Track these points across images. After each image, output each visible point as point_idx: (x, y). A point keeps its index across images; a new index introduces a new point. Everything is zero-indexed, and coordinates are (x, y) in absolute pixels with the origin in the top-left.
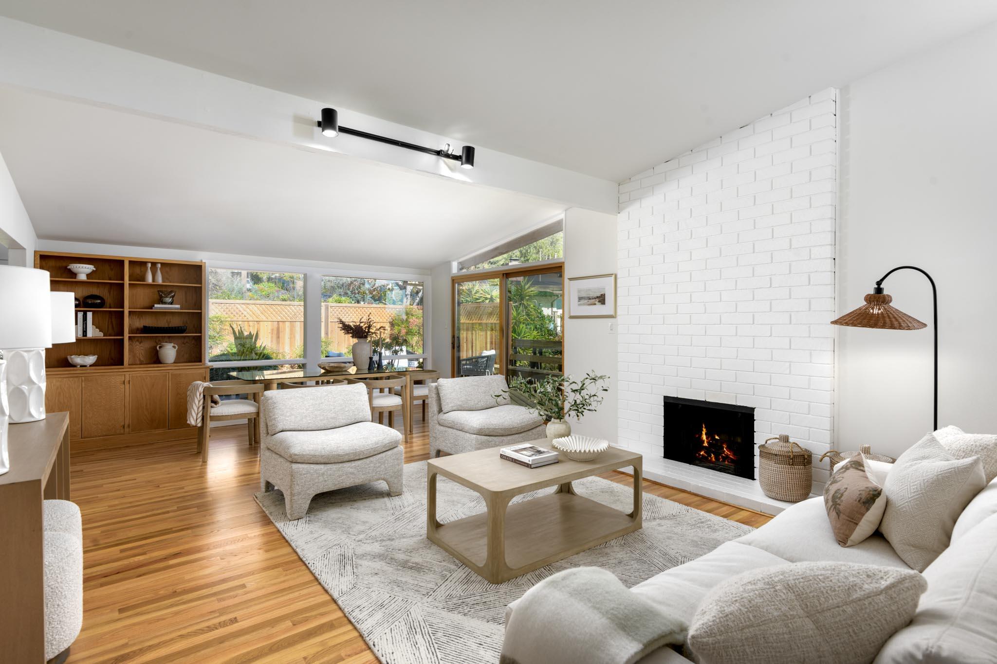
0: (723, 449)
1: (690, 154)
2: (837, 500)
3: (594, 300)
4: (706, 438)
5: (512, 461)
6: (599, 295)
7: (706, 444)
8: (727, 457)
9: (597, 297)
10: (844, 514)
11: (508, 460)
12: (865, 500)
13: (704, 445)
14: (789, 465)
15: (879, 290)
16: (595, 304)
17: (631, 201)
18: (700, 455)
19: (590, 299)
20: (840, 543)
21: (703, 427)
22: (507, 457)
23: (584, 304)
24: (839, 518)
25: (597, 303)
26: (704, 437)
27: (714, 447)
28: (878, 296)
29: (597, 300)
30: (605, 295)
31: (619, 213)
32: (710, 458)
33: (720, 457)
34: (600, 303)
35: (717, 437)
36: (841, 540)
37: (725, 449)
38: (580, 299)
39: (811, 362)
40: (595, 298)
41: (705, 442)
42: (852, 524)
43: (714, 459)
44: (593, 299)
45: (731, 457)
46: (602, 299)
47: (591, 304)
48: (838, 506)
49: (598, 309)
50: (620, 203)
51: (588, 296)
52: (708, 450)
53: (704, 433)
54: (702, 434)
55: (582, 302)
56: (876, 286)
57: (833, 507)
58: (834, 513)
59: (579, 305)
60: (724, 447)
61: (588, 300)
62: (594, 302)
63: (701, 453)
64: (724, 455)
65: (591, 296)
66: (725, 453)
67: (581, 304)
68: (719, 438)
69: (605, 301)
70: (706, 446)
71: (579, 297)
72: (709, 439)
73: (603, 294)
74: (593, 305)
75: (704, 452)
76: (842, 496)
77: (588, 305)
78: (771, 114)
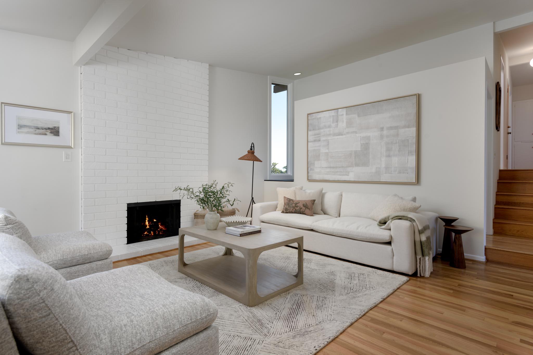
3: (44, 131)
4: (148, 223)
5: (249, 234)
6: (50, 126)
7: (148, 227)
8: (161, 229)
9: (49, 129)
11: (246, 235)
12: (313, 203)
13: (147, 228)
16: (46, 134)
19: (39, 129)
22: (245, 233)
23: (28, 133)
24: (310, 210)
26: (147, 223)
27: (154, 227)
28: (252, 151)
29: (49, 131)
32: (150, 235)
33: (157, 231)
34: (53, 134)
35: (155, 220)
37: (160, 226)
38: (20, 126)
39: (202, 176)
40: (46, 129)
41: (148, 226)
43: (153, 234)
44: (43, 129)
45: (163, 229)
46: (55, 131)
47: (40, 134)
49: (50, 139)
52: (149, 231)
53: (147, 221)
54: (145, 221)
55: (24, 130)
57: (306, 209)
58: (308, 209)
59: (18, 132)
60: (159, 225)
61: (36, 130)
62: (44, 133)
63: (145, 234)
64: (159, 230)
65: (40, 125)
66: (160, 228)
67: (22, 132)
68: (156, 221)
69: (59, 134)
70: (148, 228)
71: (18, 125)
72: (150, 223)
73: (57, 127)
74: (42, 134)
75: (147, 232)
76: (307, 205)
77: (35, 134)
78: (188, 60)
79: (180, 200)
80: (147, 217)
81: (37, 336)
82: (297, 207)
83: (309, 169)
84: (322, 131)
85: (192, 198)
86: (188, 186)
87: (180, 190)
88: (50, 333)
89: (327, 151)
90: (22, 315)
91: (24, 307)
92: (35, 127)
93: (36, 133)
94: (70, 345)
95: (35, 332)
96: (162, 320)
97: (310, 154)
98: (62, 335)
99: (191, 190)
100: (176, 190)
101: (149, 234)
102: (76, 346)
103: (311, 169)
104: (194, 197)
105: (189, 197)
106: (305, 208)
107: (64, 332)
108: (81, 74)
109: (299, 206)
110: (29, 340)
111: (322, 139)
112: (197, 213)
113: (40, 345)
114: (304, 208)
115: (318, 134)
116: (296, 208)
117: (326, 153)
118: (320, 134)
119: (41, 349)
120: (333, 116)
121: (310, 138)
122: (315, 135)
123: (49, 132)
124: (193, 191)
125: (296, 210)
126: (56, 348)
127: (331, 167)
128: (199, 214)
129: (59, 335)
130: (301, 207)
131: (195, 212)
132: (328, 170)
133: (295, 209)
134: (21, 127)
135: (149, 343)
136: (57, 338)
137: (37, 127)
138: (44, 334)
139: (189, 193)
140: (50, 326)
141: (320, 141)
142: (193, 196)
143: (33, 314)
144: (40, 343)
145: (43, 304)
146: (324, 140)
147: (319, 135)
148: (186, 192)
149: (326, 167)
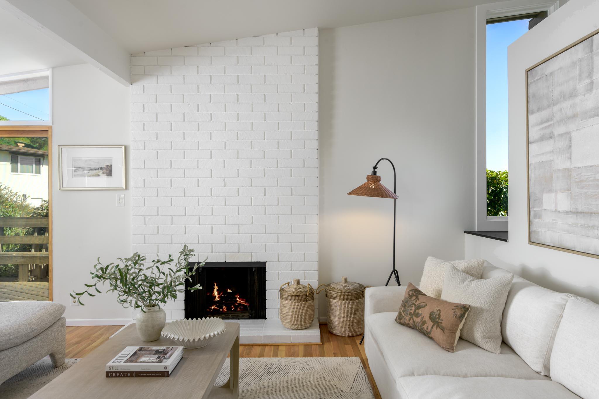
0: (236, 299)
1: (209, 47)
2: (437, 320)
3: (97, 171)
4: (218, 294)
6: (103, 166)
7: (217, 299)
8: (240, 304)
9: (101, 168)
10: (447, 329)
11: (124, 377)
12: (459, 315)
13: (216, 300)
14: (306, 301)
15: (375, 173)
16: (99, 176)
17: (145, 75)
18: (211, 309)
19: (92, 170)
20: (450, 350)
21: (215, 285)
22: (120, 372)
24: (444, 332)
25: (100, 174)
26: (216, 293)
27: (227, 299)
28: (374, 177)
29: (101, 171)
30: (111, 166)
31: (132, 84)
32: (221, 310)
33: (233, 306)
34: (105, 175)
35: (229, 291)
36: (449, 348)
37: (237, 299)
39: (305, 223)
40: (98, 169)
41: (217, 297)
42: (453, 334)
43: (225, 310)
44: (95, 170)
45: (244, 304)
46: (108, 171)
47: (93, 176)
48: (440, 324)
49: (103, 181)
50: (133, 75)
51: (89, 166)
52: (219, 304)
53: (215, 290)
54: (213, 291)
55: (79, 172)
56: (373, 170)
57: (436, 326)
58: (439, 330)
59: (75, 175)
60: (236, 297)
61: (89, 171)
63: (212, 308)
64: (236, 304)
65: (92, 167)
66: (238, 302)
67: (78, 175)
68: (231, 291)
69: (112, 173)
70: (218, 301)
71: (74, 168)
72: (221, 294)
73: (109, 166)
74: (95, 176)
75: (215, 306)
76: (440, 316)
78: (277, 34)
79: (265, 263)
80: (215, 284)
82: (417, 315)
83: (532, 214)
84: (555, 109)
89: (567, 165)
92: (88, 168)
93: (90, 175)
97: (532, 175)
101: (219, 310)
103: (535, 216)
106: (432, 324)
109: (421, 315)
111: (556, 133)
114: (430, 324)
115: (548, 121)
116: (415, 318)
117: (565, 169)
118: (552, 119)
120: (580, 60)
121: (534, 134)
122: (542, 123)
125: (414, 322)
127: (576, 213)
130: (424, 320)
132: (572, 219)
133: (413, 320)
134: (76, 169)
137: (90, 168)
141: (551, 138)
146: (560, 135)
147: (549, 123)
149: (567, 212)
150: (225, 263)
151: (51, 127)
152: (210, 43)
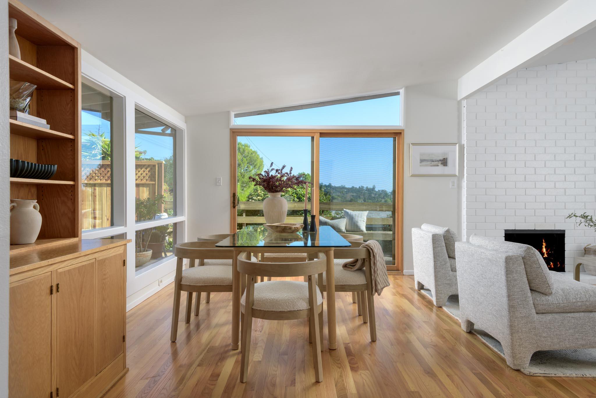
1: (525, 71)
3: (437, 162)
6: (441, 158)
9: (440, 160)
16: (438, 166)
19: (433, 161)
23: (426, 165)
25: (439, 164)
30: (447, 159)
34: (443, 165)
40: (438, 161)
41: (545, 254)
44: (436, 161)
46: (444, 162)
47: (434, 166)
49: (440, 169)
51: (431, 159)
55: (424, 163)
59: (420, 166)
61: (431, 163)
62: (437, 164)
65: (434, 158)
67: (423, 166)
69: (447, 164)
71: (420, 160)
72: (548, 251)
74: (436, 166)
77: (431, 166)
78: (576, 62)
79: (564, 231)
80: (544, 241)
81: (534, 276)
85: (591, 226)
86: (586, 213)
87: (575, 217)
88: (539, 276)
90: (529, 265)
91: (530, 261)
92: (431, 160)
94: (547, 285)
95: (533, 274)
96: (592, 293)
98: (544, 279)
99: (589, 218)
100: (570, 216)
102: (550, 287)
104: (594, 225)
105: (587, 224)
107: (545, 278)
108: (464, 107)
110: (530, 277)
112: (588, 248)
113: (534, 281)
119: (534, 283)
123: (440, 163)
124: (591, 219)
126: (541, 284)
128: (592, 249)
129: (543, 278)
131: (585, 246)
134: (422, 161)
135: (586, 301)
136: (542, 280)
137: (432, 160)
138: (537, 276)
139: (587, 220)
140: (540, 273)
142: (592, 224)
143: (533, 265)
144: (534, 280)
145: (537, 262)
148: (583, 220)
150: (535, 230)
151: (403, 130)
152: (526, 69)
